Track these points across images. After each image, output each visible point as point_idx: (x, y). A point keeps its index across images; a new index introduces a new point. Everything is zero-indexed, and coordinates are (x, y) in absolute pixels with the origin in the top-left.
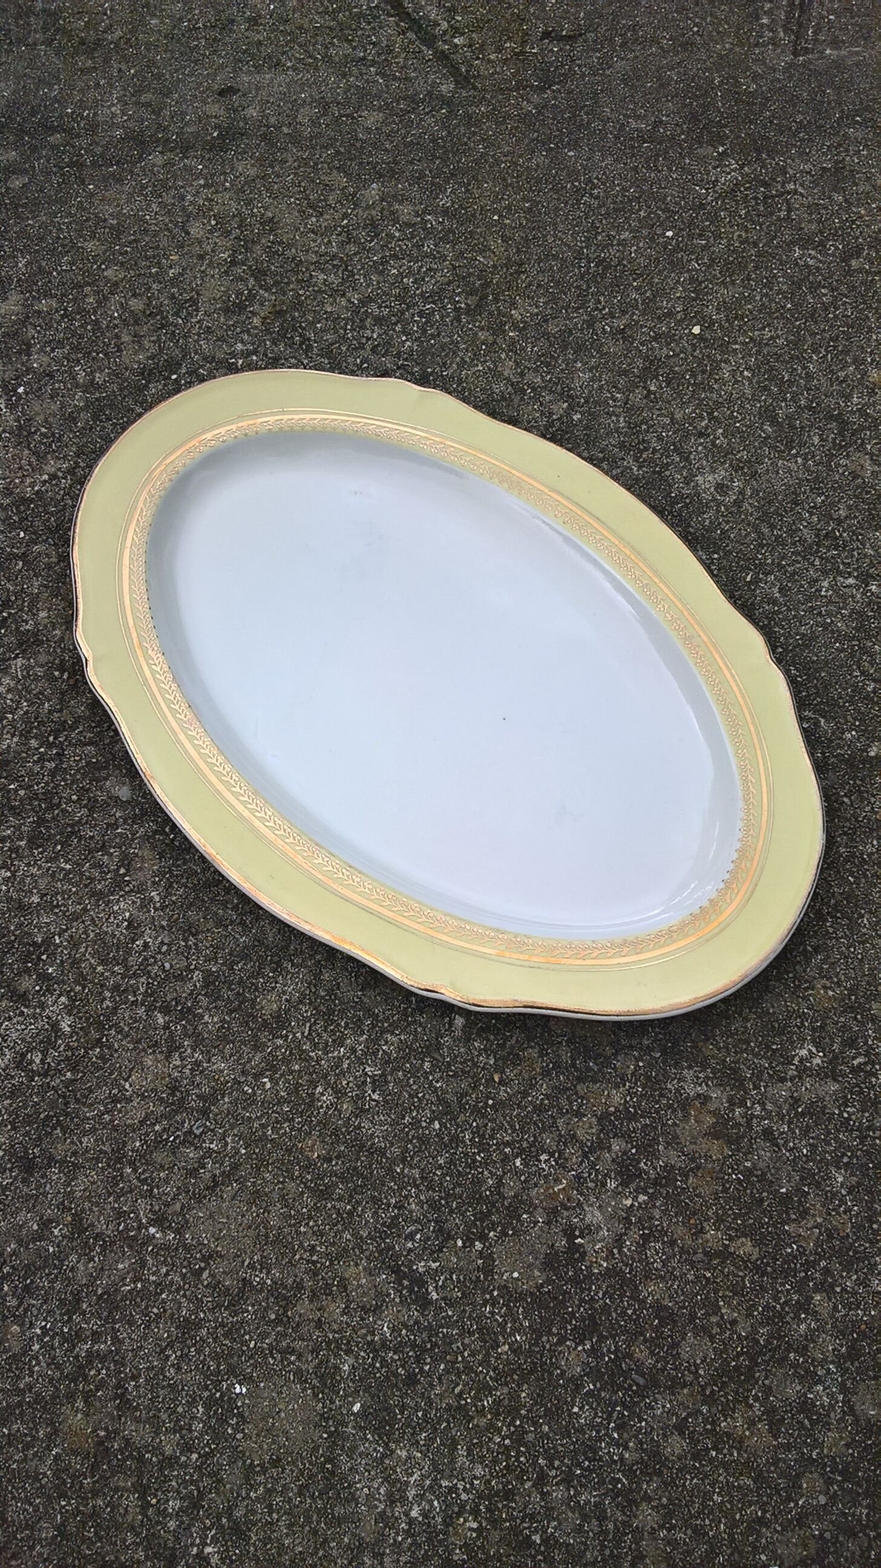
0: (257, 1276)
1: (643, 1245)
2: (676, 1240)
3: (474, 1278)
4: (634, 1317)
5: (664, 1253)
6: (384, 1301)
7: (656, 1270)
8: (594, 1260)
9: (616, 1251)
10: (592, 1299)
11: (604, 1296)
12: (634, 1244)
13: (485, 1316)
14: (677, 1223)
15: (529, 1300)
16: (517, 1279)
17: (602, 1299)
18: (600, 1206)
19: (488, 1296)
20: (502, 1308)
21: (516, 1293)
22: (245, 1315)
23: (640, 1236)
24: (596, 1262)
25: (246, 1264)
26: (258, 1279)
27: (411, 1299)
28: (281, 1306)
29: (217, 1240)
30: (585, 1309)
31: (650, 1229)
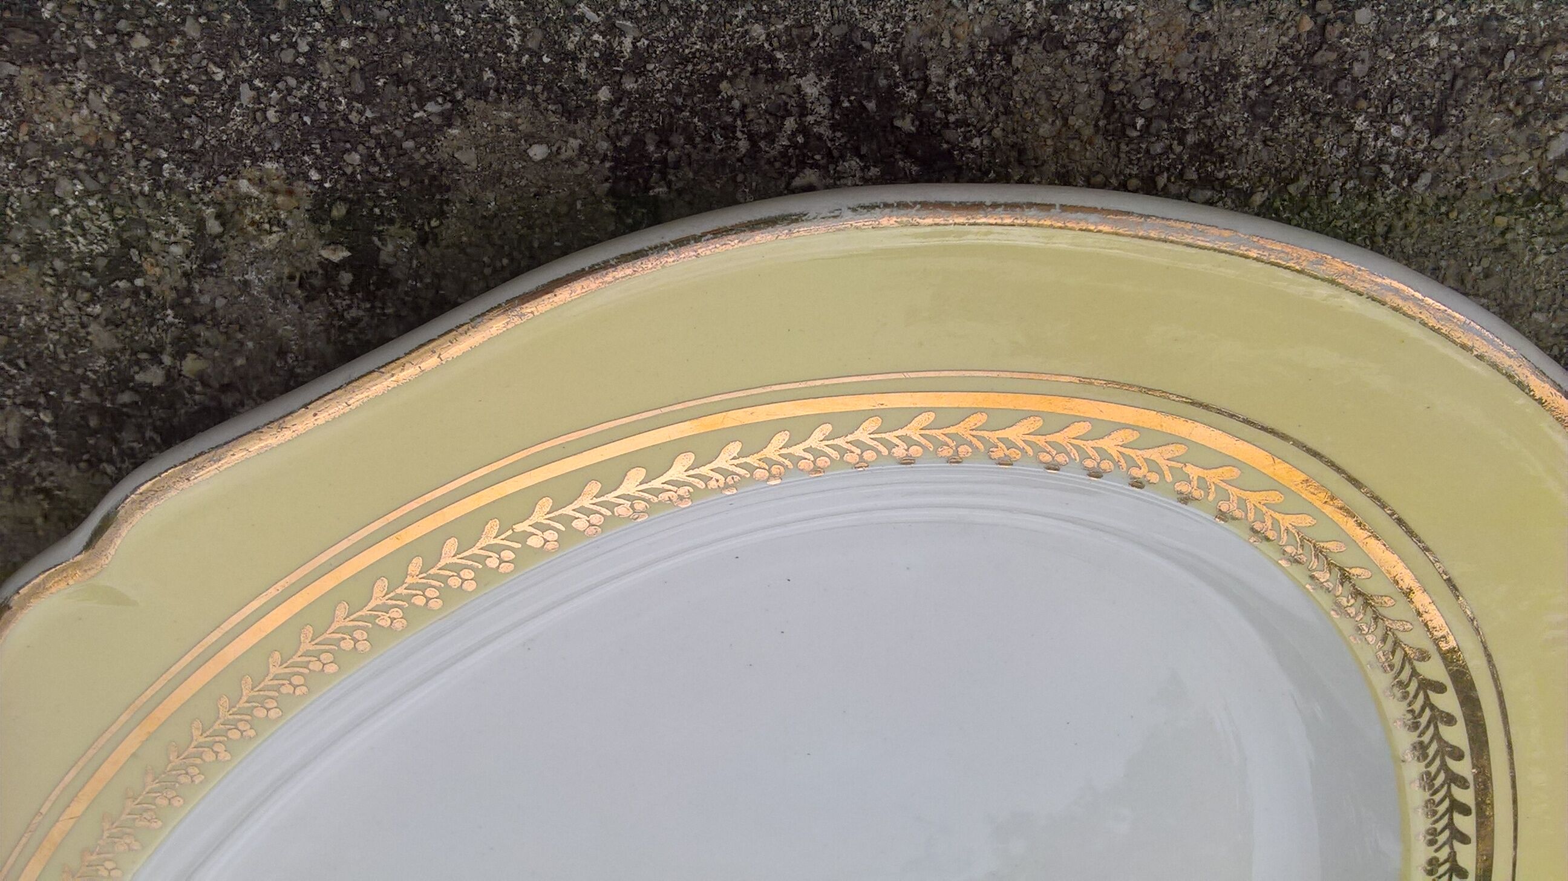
0: (1395, 141)
1: (126, 244)
2: (28, 260)
3: (678, 139)
4: (123, 25)
5: (57, 223)
6: (980, 67)
7: (73, 174)
8: (280, 199)
9: (214, 227)
10: (275, 79)
11: (233, 96)
12: (155, 247)
13: (637, 21)
14: (33, 310)
15: (488, 74)
16: (532, 139)
17: (239, 80)
18: (282, 353)
19: (629, 84)
20: (582, 46)
21: (534, 96)
22: (1453, 22)
23: (139, 272)
24: (275, 192)
25: (1425, 179)
26: (1395, 131)
27: (889, 76)
28: (1332, 48)
29: (1503, 247)
30: (294, 46)
31: (115, 293)
